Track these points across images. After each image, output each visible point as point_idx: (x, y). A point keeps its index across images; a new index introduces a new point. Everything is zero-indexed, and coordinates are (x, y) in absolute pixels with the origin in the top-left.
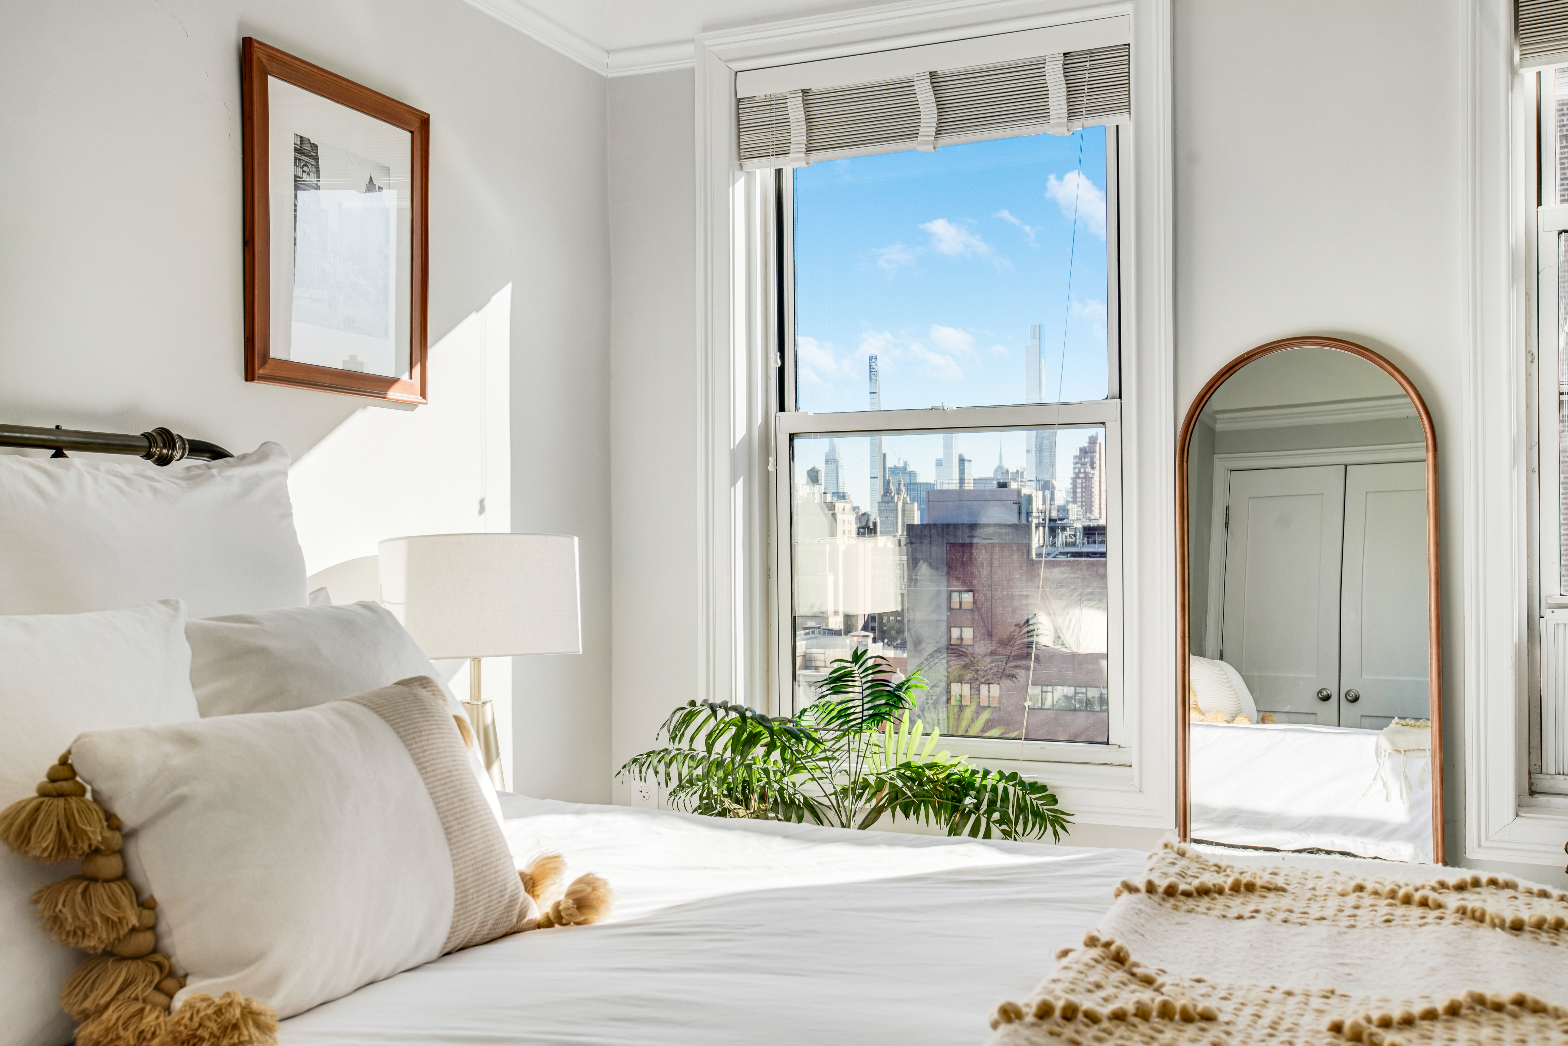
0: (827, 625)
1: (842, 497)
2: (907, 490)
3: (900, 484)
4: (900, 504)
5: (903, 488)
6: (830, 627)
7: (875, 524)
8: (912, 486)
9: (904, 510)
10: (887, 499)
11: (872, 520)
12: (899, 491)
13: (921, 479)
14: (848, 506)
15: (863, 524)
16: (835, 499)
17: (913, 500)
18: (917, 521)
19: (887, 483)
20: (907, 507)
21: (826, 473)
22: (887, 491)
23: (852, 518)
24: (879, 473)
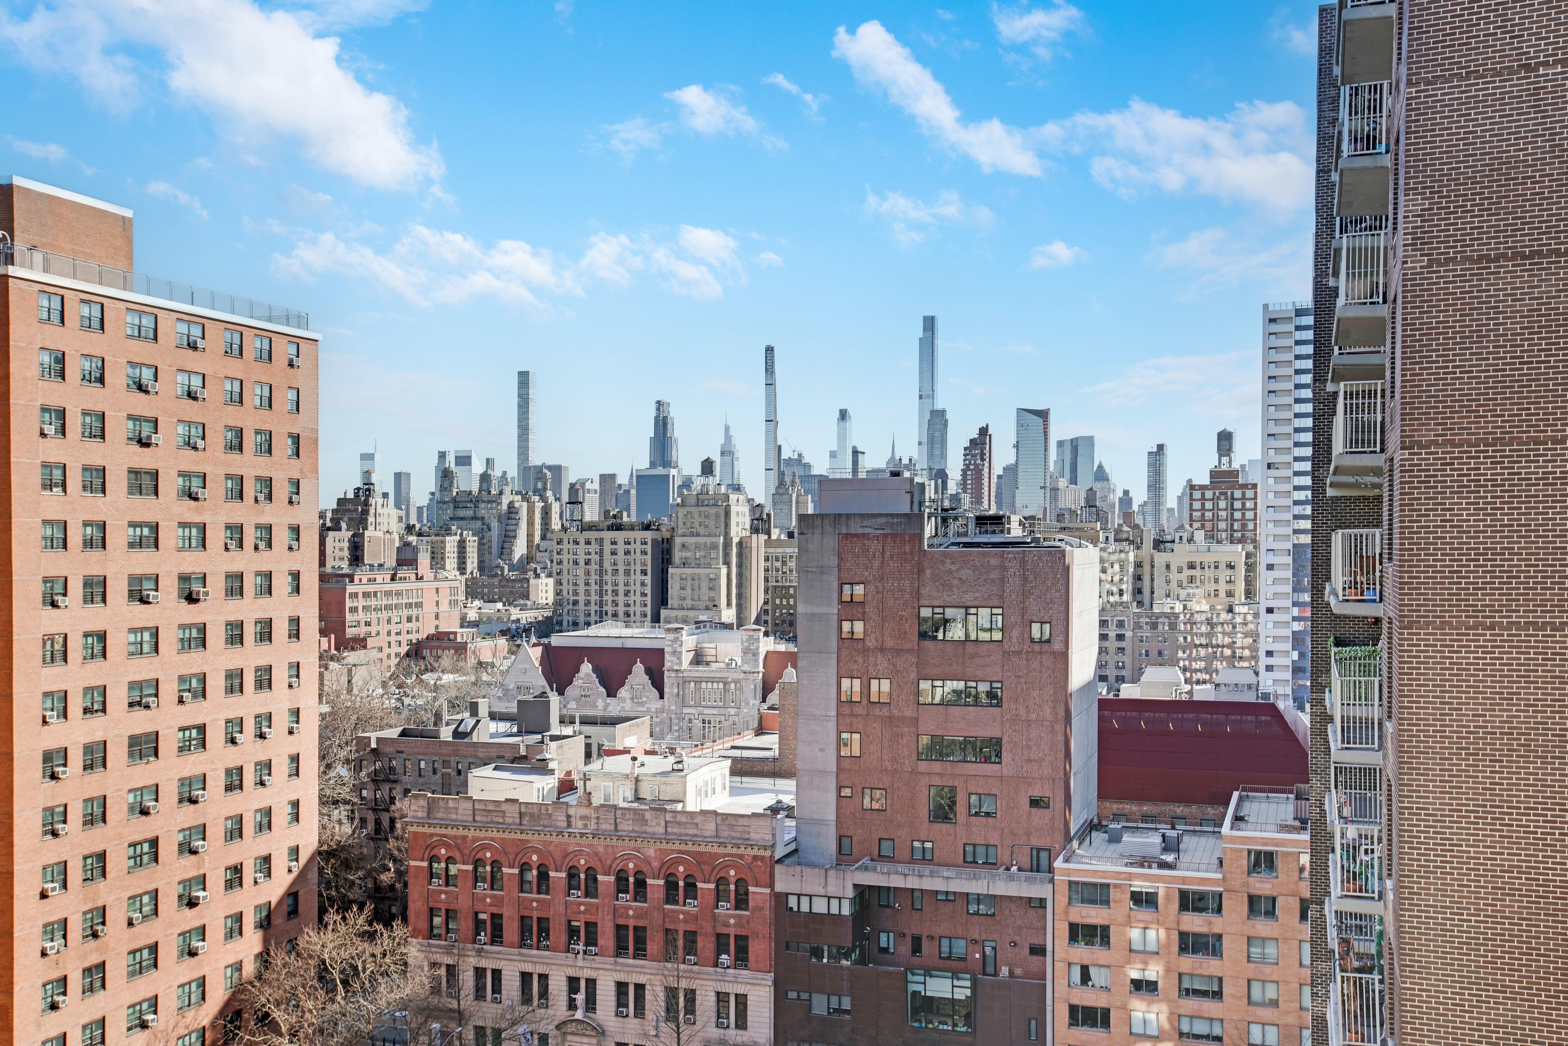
0: (720, 619)
1: (737, 488)
2: (801, 482)
3: (794, 476)
4: (794, 496)
5: (797, 480)
6: (723, 620)
7: (768, 515)
8: (808, 478)
9: (797, 502)
10: (781, 491)
11: (766, 511)
12: (793, 484)
13: (815, 471)
14: (742, 498)
15: (757, 516)
16: (730, 491)
17: (807, 492)
18: (810, 511)
19: (781, 475)
20: (801, 499)
21: (722, 465)
22: (781, 483)
23: (746, 509)
24: (773, 465)
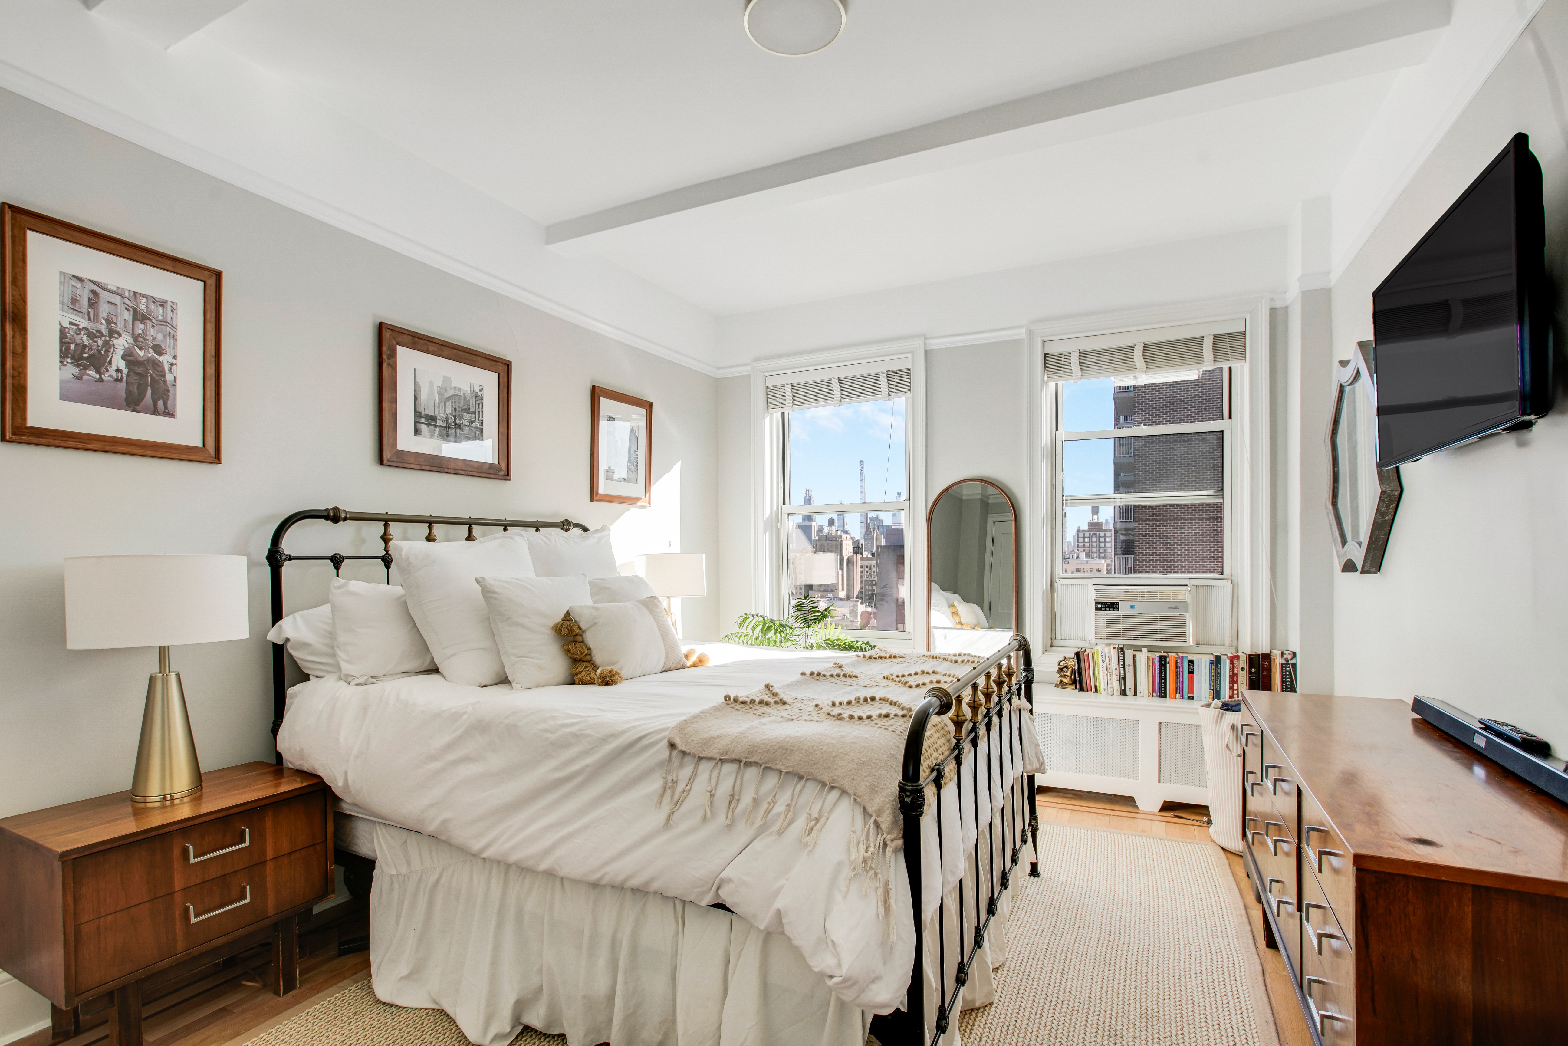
0: (838, 596)
1: (846, 532)
2: (878, 528)
3: (874, 525)
4: (875, 535)
5: (876, 528)
6: (840, 596)
7: (862, 545)
8: (881, 526)
9: (876, 539)
10: (868, 533)
11: (861, 543)
12: (874, 529)
13: (884, 523)
14: (848, 537)
15: (856, 546)
16: (842, 533)
17: (881, 533)
18: (883, 544)
19: (868, 525)
20: (879, 537)
21: (838, 520)
22: (868, 529)
23: (851, 542)
24: (864, 520)
